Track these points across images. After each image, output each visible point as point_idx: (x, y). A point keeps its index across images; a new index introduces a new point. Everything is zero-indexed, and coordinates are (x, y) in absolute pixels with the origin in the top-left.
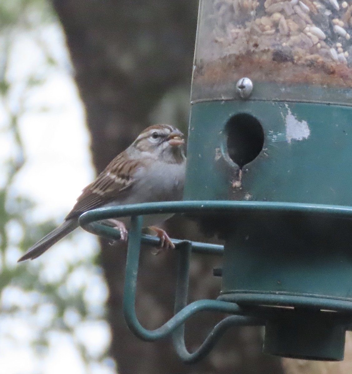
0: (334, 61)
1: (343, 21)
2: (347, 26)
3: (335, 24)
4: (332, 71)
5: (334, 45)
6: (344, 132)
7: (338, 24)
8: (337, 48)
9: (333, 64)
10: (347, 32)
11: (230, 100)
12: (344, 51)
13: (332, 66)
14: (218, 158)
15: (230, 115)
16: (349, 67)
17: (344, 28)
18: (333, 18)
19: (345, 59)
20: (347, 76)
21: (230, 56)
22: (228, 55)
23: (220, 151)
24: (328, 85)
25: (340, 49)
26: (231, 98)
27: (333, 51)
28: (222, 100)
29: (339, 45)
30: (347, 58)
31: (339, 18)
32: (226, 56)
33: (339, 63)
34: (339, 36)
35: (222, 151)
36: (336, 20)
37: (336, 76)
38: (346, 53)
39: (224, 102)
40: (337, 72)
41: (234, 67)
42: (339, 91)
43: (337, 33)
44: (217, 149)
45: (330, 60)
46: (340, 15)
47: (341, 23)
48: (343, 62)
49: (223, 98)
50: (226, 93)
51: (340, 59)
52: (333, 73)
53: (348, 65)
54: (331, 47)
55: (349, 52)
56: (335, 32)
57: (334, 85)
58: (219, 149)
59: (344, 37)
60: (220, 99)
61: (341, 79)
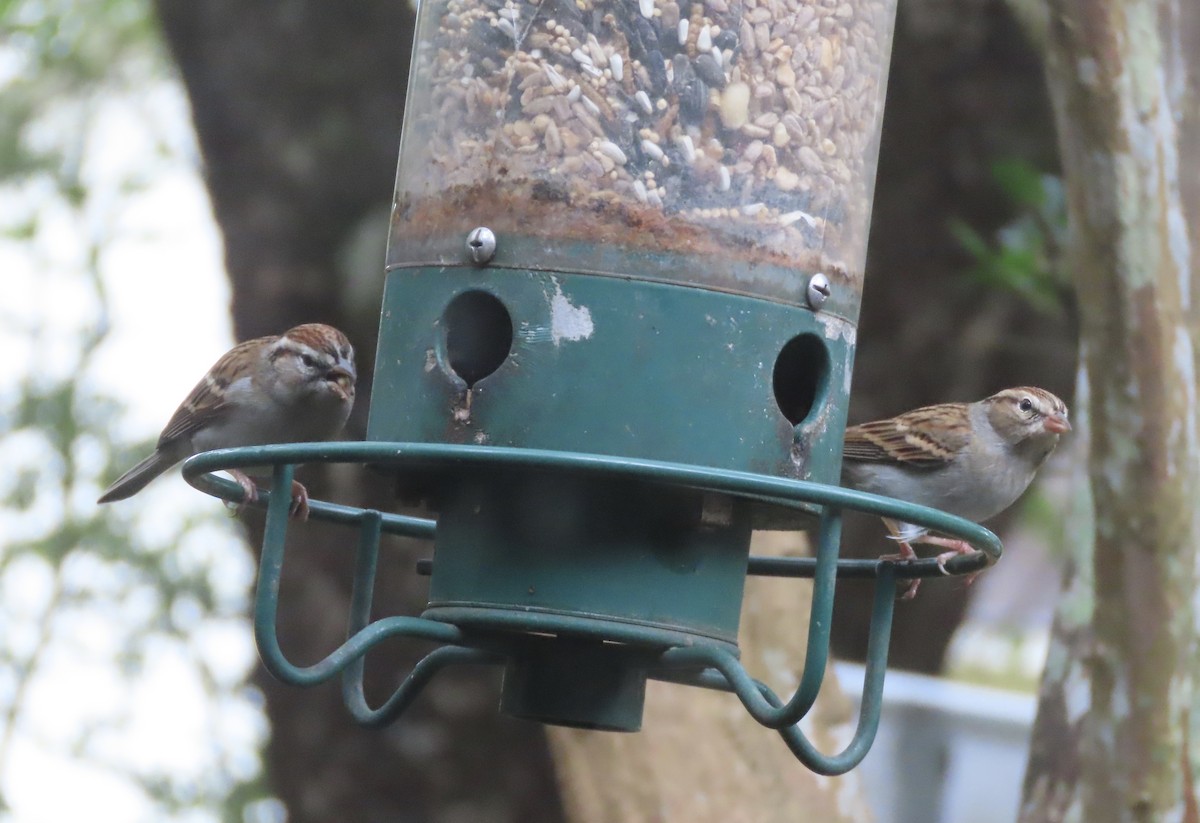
0: (639, 202)
1: (658, 132)
2: (665, 141)
3: (643, 138)
4: (635, 220)
5: (641, 175)
6: (654, 328)
7: (648, 138)
8: (645, 181)
9: (637, 209)
10: (665, 153)
11: (454, 266)
12: (658, 186)
13: (636, 212)
14: (430, 367)
15: (454, 292)
16: (665, 216)
17: (660, 145)
18: (640, 128)
19: (660, 201)
20: (662, 231)
21: (458, 188)
22: (454, 185)
23: (434, 356)
24: (629, 244)
25: (652, 183)
26: (456, 263)
27: (638, 185)
28: (440, 266)
29: (650, 174)
30: (662, 198)
31: (652, 127)
32: (450, 188)
33: (648, 207)
34: (650, 159)
35: (439, 355)
36: (646, 132)
37: (642, 229)
38: (662, 190)
39: (443, 268)
40: (644, 222)
41: (463, 208)
42: (647, 256)
43: (647, 154)
44: (429, 352)
45: (633, 201)
46: (654, 123)
47: (655, 136)
48: (655, 205)
49: (443, 262)
50: (448, 254)
51: (650, 200)
52: (638, 223)
53: (664, 212)
54: (635, 179)
55: (666, 188)
56: (644, 152)
57: (640, 244)
58: (432, 352)
59: (659, 162)
60: (437, 263)
61: (652, 235)
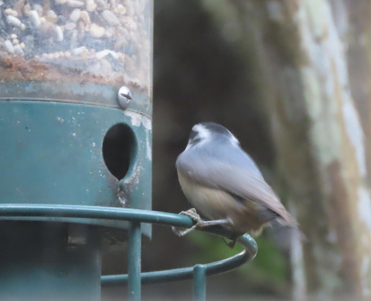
0: (9, 54)
1: (16, 10)
2: (21, 15)
3: (7, 14)
4: (8, 64)
5: (8, 37)
6: (27, 128)
7: (11, 14)
8: (12, 40)
9: (9, 57)
10: (22, 22)
12: (20, 42)
13: (8, 60)
16: (26, 59)
17: (19, 18)
18: (5, 8)
19: (22, 51)
20: (25, 69)
24: (6, 79)
25: (16, 41)
27: (8, 43)
29: (14, 36)
30: (23, 49)
31: (12, 7)
33: (15, 56)
34: (13, 26)
36: (9, 10)
37: (13, 69)
38: (23, 45)
40: (14, 65)
42: (18, 86)
43: (11, 24)
45: (5, 53)
46: (13, 4)
47: (15, 12)
48: (19, 54)
51: (16, 52)
52: (10, 66)
53: (25, 57)
54: (5, 39)
55: (25, 43)
56: (9, 22)
57: (12, 79)
59: (19, 28)
61: (19, 73)
